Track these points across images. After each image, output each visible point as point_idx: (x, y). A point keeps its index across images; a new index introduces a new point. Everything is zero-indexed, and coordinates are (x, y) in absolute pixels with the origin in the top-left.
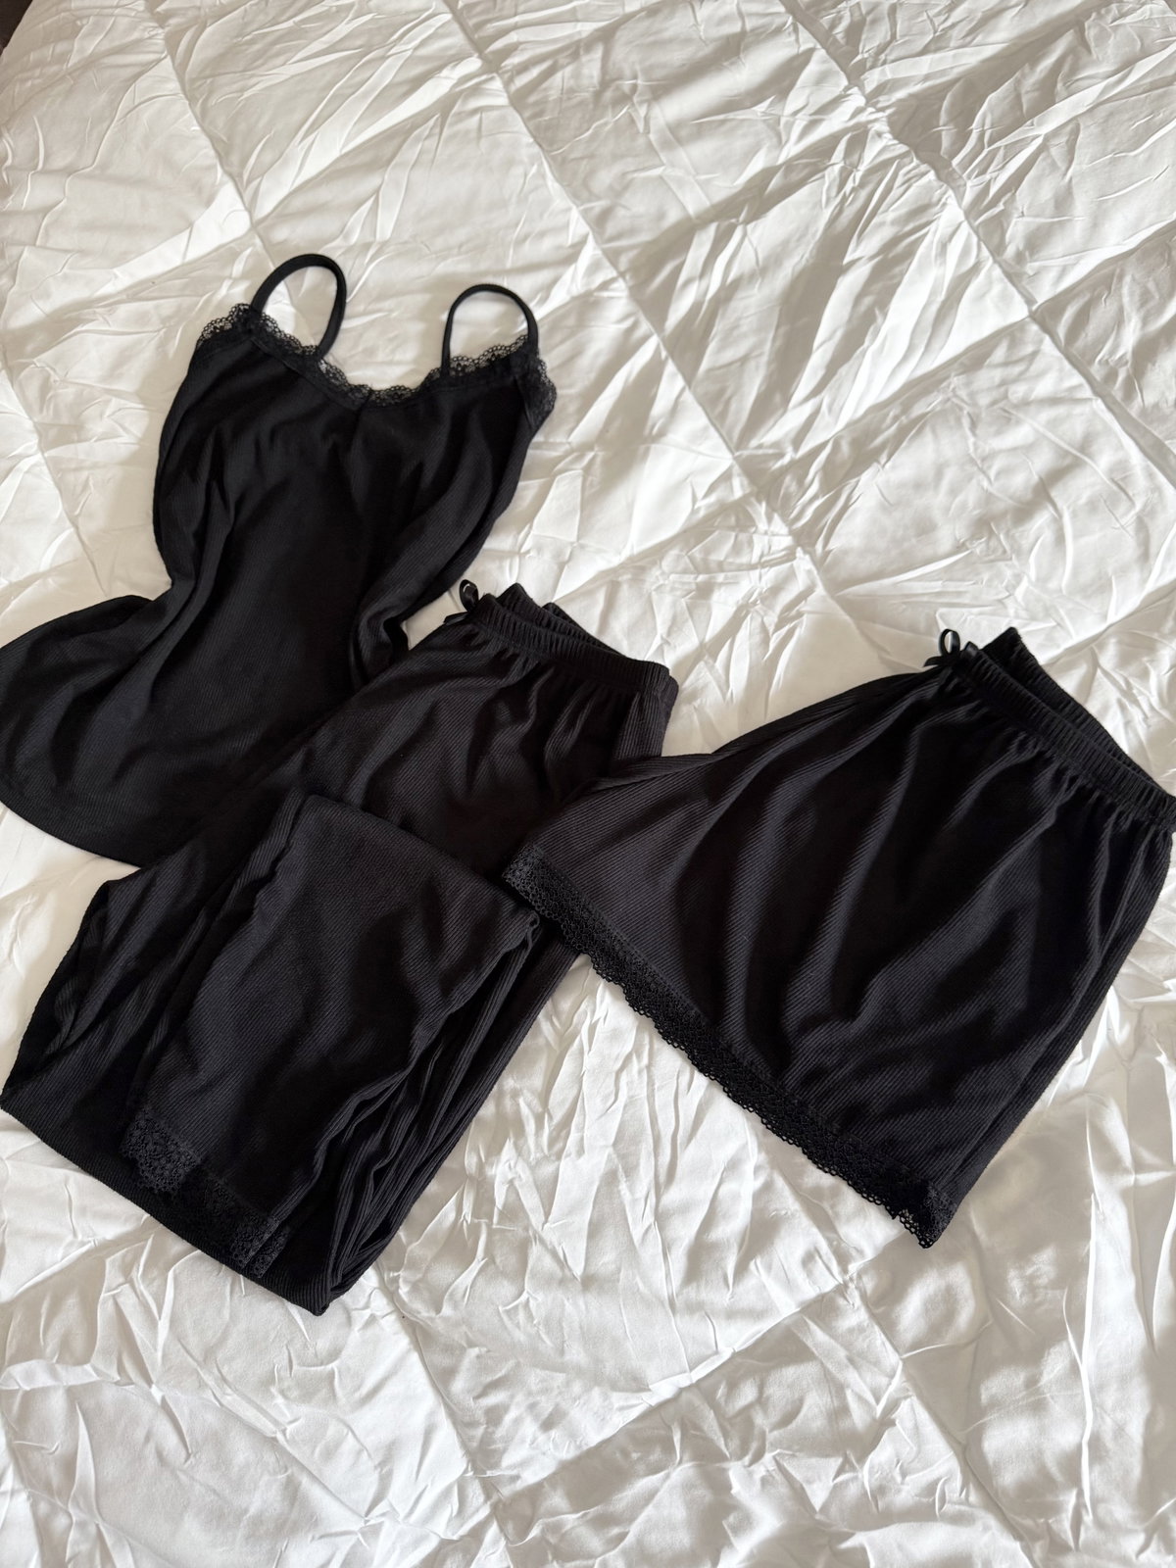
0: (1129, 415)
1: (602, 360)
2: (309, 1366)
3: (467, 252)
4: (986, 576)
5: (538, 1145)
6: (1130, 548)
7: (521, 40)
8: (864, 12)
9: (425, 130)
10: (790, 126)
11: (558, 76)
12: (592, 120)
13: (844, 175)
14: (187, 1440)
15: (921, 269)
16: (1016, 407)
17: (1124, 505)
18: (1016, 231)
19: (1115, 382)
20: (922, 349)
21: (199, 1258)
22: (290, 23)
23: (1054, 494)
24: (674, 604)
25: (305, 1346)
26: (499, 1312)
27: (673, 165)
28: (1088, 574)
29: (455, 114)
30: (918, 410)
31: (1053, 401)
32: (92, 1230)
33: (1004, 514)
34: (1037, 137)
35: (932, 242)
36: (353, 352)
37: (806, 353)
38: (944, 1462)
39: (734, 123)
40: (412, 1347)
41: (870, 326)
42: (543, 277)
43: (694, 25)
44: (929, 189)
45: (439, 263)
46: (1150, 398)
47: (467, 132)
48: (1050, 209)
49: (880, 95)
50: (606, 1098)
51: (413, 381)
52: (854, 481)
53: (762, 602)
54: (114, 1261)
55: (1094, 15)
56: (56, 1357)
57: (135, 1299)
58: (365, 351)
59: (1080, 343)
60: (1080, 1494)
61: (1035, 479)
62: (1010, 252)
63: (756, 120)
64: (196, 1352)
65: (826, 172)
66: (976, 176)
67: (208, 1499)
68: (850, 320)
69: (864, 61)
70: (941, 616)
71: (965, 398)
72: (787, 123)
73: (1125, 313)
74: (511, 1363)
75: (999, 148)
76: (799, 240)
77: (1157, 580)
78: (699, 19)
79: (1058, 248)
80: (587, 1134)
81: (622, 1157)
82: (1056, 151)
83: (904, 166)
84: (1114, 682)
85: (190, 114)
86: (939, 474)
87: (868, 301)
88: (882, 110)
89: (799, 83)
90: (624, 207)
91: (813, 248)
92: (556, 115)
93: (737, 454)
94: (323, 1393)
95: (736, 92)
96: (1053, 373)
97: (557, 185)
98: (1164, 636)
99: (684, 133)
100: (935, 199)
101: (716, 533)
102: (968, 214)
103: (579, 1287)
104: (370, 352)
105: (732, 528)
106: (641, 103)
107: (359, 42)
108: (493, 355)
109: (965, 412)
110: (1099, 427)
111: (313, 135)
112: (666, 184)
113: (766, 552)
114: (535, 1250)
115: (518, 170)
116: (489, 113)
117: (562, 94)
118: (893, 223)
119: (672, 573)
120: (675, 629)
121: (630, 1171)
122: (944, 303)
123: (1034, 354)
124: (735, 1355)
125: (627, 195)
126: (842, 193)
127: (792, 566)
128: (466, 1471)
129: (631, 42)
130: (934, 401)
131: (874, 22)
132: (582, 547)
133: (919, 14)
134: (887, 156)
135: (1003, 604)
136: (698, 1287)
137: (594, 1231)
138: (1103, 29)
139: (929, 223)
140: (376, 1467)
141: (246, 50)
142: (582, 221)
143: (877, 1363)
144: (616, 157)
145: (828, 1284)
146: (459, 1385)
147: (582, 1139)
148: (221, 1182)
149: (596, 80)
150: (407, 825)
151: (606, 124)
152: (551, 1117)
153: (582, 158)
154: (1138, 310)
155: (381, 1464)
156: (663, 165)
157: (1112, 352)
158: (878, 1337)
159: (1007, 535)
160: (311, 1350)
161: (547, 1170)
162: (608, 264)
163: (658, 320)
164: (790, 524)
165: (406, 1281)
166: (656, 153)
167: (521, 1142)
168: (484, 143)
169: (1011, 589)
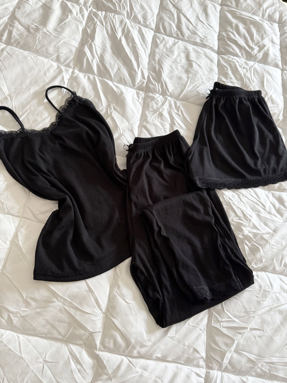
1: (91, 87)
2: (260, 293)
3: (34, 84)
4: (197, 79)
5: (246, 223)
10: (79, 17)
11: (14, 32)
12: (35, 38)
13: (101, 22)
14: (260, 328)
16: (171, 48)
17: (201, 55)
18: (140, 17)
19: (179, 36)
21: (225, 303)
23: (191, 59)
24: (158, 121)
25: (256, 291)
26: (271, 250)
27: (65, 38)
28: (208, 69)
30: (157, 59)
31: (174, 44)
32: (203, 325)
33: (188, 68)
36: (30, 124)
37: (131, 61)
40: (265, 272)
41: (136, 48)
42: (59, 78)
43: (31, 7)
45: (30, 91)
46: (187, 35)
47: (6, 56)
49: (86, 4)
50: (244, 206)
51: (54, 120)
52: (162, 78)
53: (171, 109)
54: (213, 323)
56: (229, 348)
57: (225, 323)
58: (33, 122)
59: (168, 32)
61: (185, 59)
62: (142, 22)
64: (245, 315)
66: (124, 10)
67: (272, 332)
68: (131, 50)
70: (198, 90)
72: (78, 17)
74: (280, 255)
75: (123, 3)
78: (32, 5)
80: (249, 214)
81: (256, 211)
83: (110, 15)
84: (229, 82)
86: (172, 68)
87: (130, 44)
88: (90, 7)
90: (61, 53)
91: (109, 40)
92: (23, 41)
93: (134, 88)
94: (267, 293)
95: (59, 17)
97: (41, 57)
98: (227, 71)
99: (59, 30)
100: (122, 18)
101: (150, 103)
103: (275, 233)
104: (35, 121)
105: (151, 101)
106: (43, 28)
108: (68, 101)
109: (165, 55)
110: (185, 44)
112: (67, 43)
113: (161, 100)
114: (264, 236)
116: (7, 49)
117: (19, 36)
118: (120, 26)
119: (152, 116)
120: (163, 125)
121: (259, 211)
122: (141, 37)
123: (163, 38)
125: (60, 50)
126: (104, 26)
127: (168, 100)
129: (22, 17)
132: (132, 124)
134: (103, 15)
135: (203, 82)
136: (284, 216)
137: (266, 224)
139: (126, 23)
140: (284, 293)
144: (50, 43)
146: (277, 268)
147: (249, 215)
148: (217, 285)
149: (24, 29)
150: (166, 198)
151: (39, 37)
152: (241, 217)
153: (41, 47)
155: (284, 291)
156: (62, 39)
157: (174, 30)
159: (192, 70)
160: (257, 291)
161: (251, 224)
162: (69, 68)
163: (93, 73)
164: (158, 93)
165: (253, 265)
166: (58, 37)
167: (243, 225)
169: (202, 78)
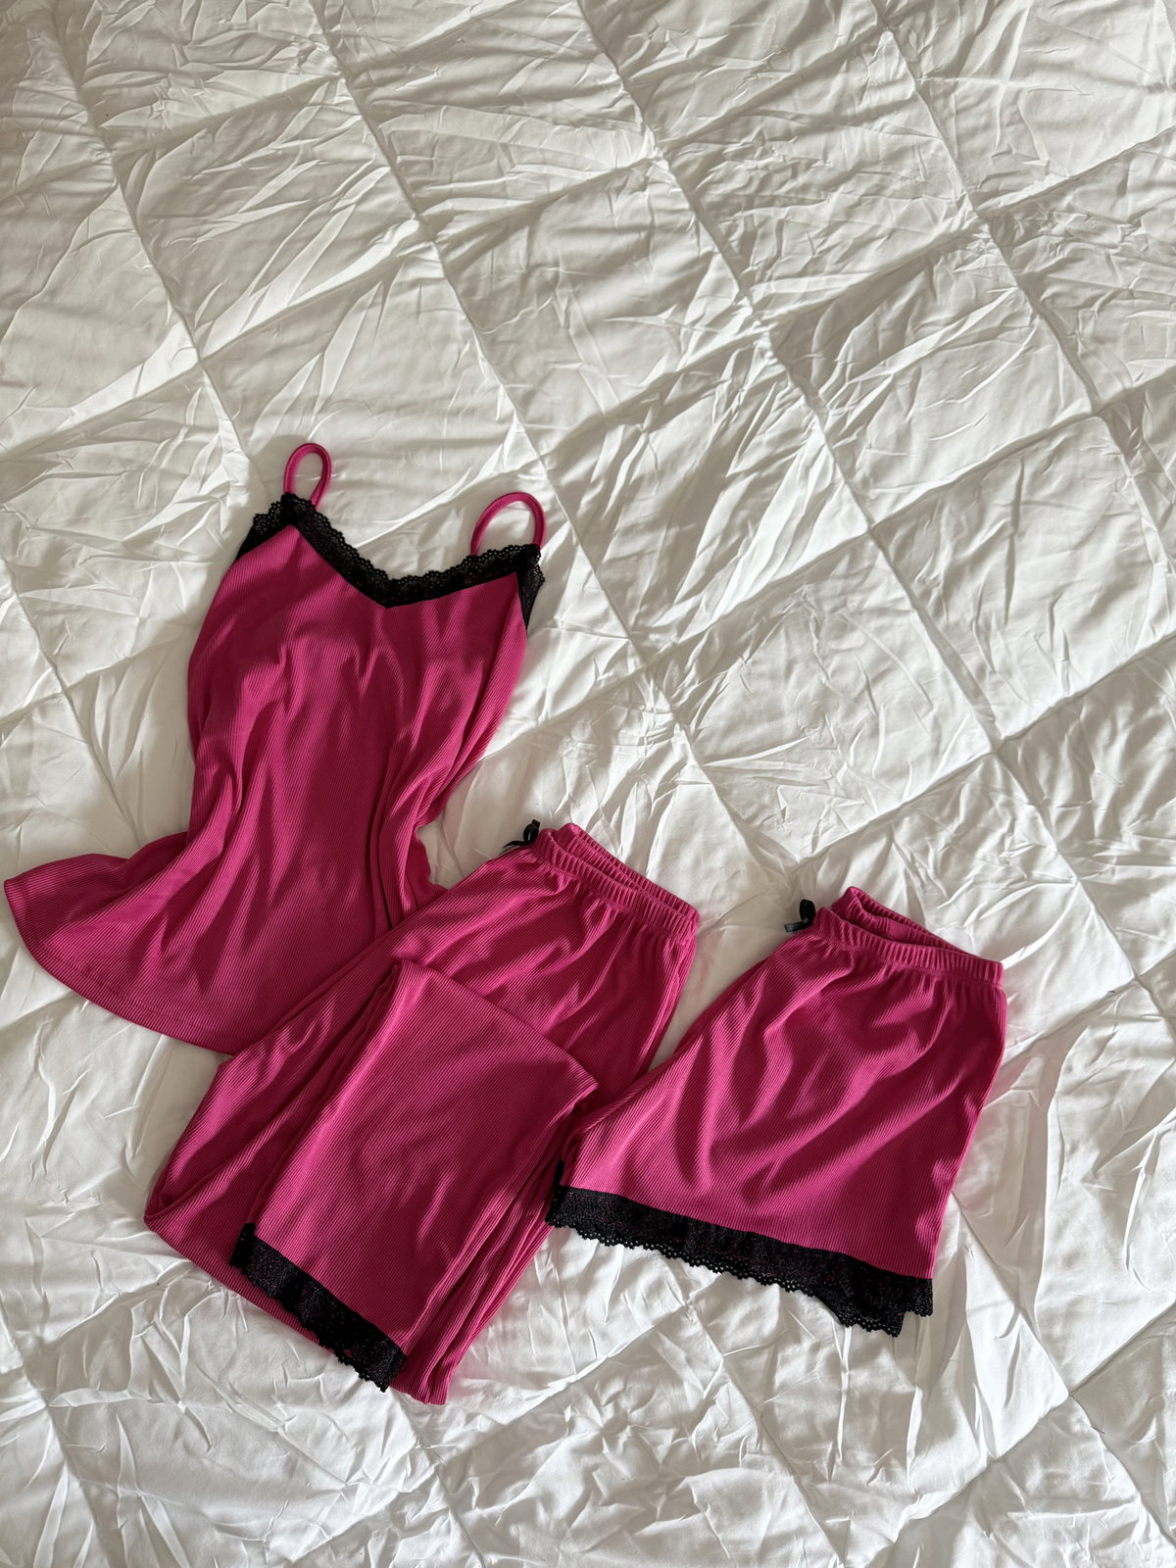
0: (936, 629)
6: (925, 742)
7: (456, 208)
8: (756, 224)
9: (367, 298)
15: (788, 492)
20: (783, 558)
22: (238, 164)
29: (396, 285)
34: (888, 376)
35: (798, 466)
38: (746, 1425)
39: (641, 328)
44: (799, 414)
48: (892, 445)
55: (942, 259)
60: (835, 1444)
63: (660, 327)
65: (718, 389)
69: (753, 273)
71: (813, 603)
73: (942, 541)
76: (691, 449)
77: (943, 770)
79: (897, 478)
82: (901, 393)
85: (143, 251)
89: (698, 293)
96: (884, 588)
102: (828, 436)
107: (304, 191)
111: (263, 290)
115: (453, 347)
124: (607, 1359)
128: (416, 1445)
130: (789, 606)
131: (764, 236)
133: (801, 235)
138: (947, 276)
141: (196, 191)
142: (507, 398)
143: (706, 1361)
145: (674, 1305)
154: (951, 540)
158: (709, 1342)
168: (423, 317)
